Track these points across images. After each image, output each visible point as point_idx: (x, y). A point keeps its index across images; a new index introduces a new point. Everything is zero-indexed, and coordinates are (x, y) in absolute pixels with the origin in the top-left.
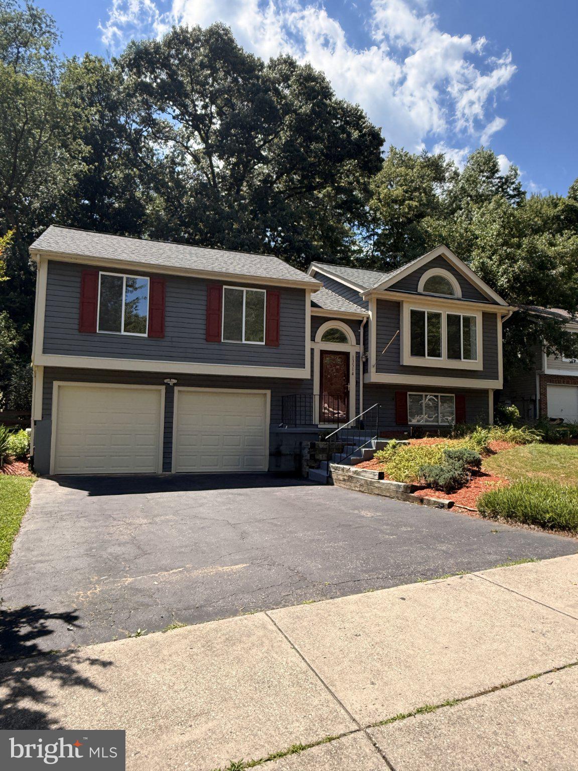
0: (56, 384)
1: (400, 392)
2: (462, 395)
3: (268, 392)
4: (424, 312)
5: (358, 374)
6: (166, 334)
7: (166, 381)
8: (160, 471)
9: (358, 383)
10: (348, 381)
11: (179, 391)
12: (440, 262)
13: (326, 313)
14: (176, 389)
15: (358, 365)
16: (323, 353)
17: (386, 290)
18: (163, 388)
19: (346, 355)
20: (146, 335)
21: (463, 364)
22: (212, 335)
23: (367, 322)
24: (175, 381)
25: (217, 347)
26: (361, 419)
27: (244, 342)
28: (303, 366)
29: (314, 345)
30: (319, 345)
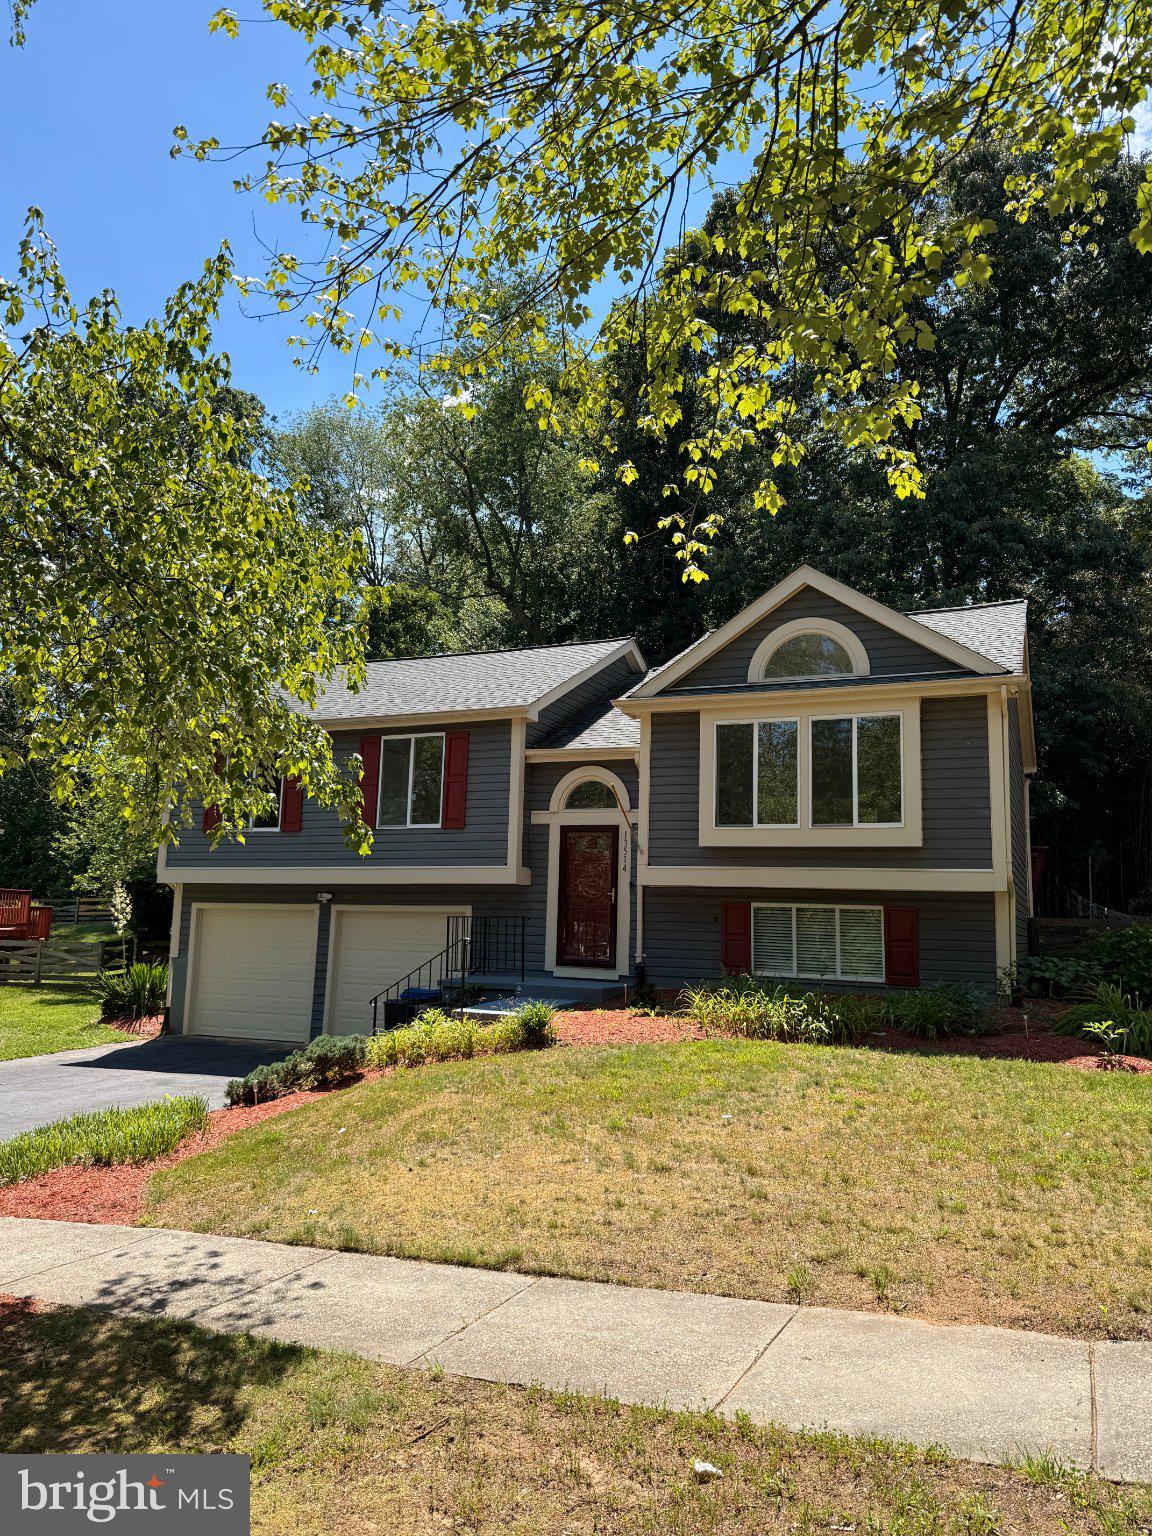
0: (195, 906)
1: (736, 904)
2: (906, 907)
3: (468, 909)
4: (751, 727)
5: (634, 868)
6: (305, 824)
7: (319, 896)
9: (633, 886)
10: (614, 883)
11: (339, 913)
12: (808, 602)
14: (334, 908)
15: (634, 851)
16: (565, 831)
17: (658, 694)
18: (316, 907)
19: (613, 831)
20: (279, 830)
21: (862, 833)
23: (638, 761)
24: (329, 896)
26: (638, 960)
27: (409, 826)
28: (502, 860)
29: (538, 818)
30: (557, 816)
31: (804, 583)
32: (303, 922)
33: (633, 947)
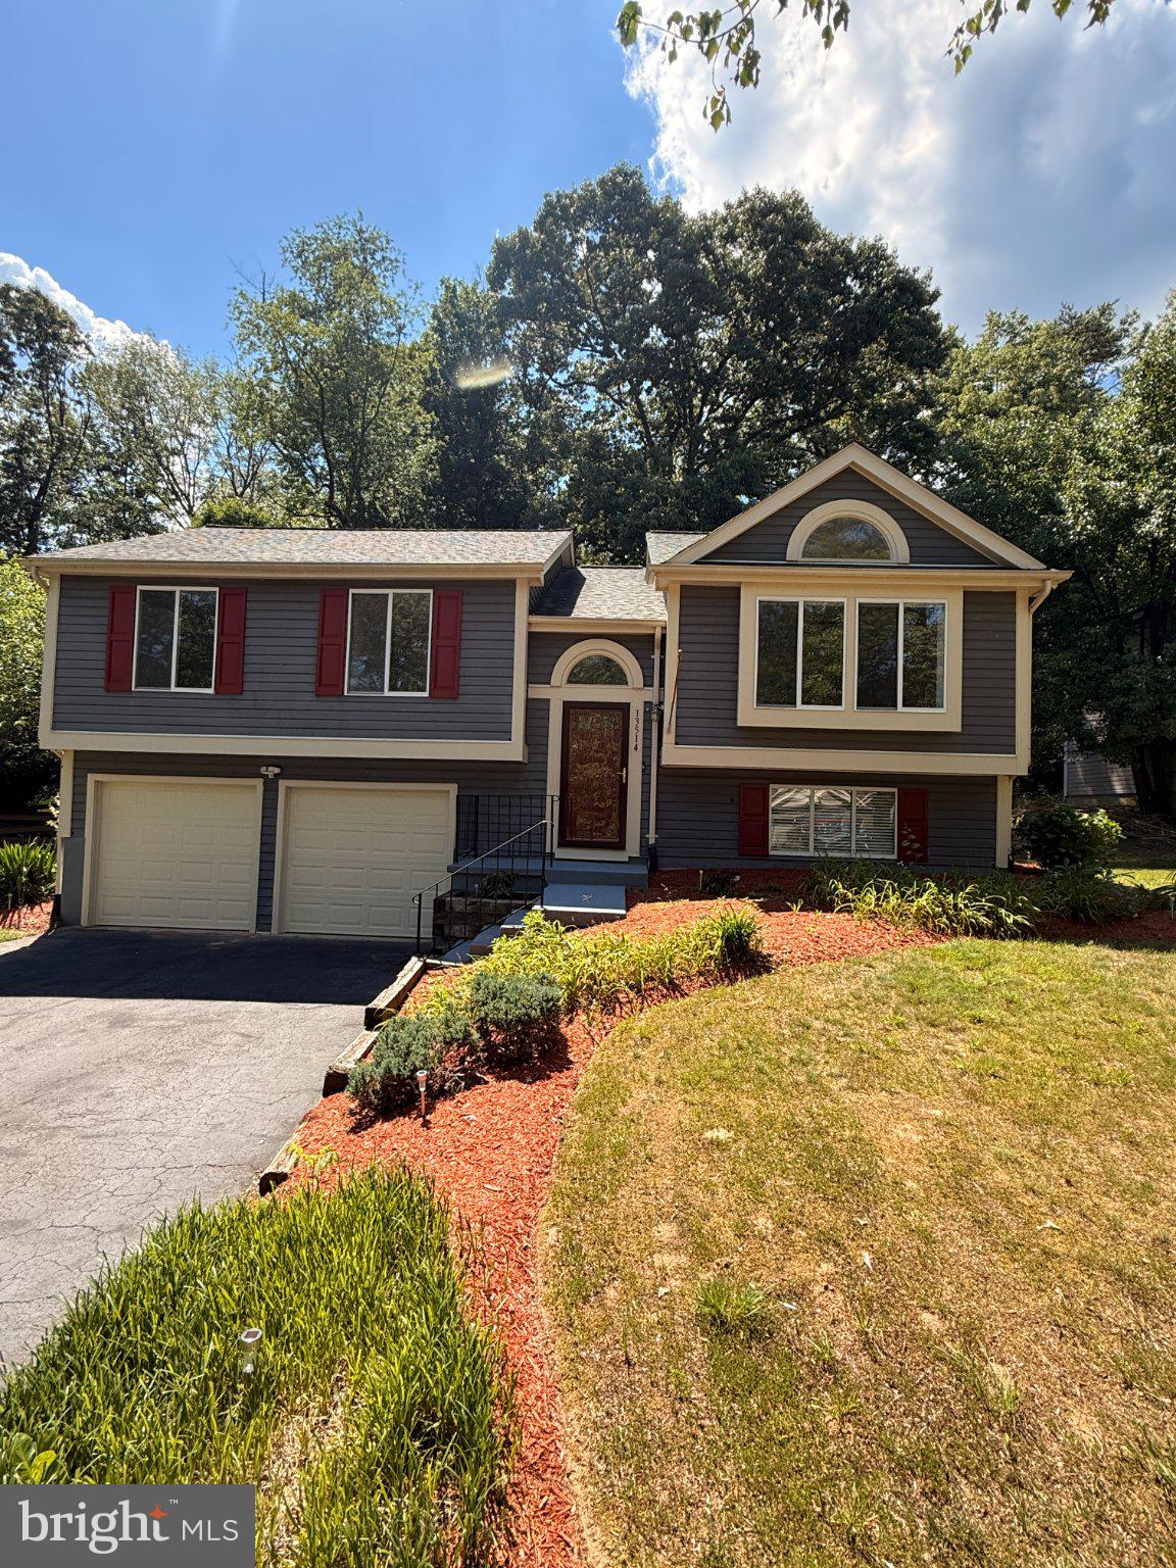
0: (91, 778)
1: (753, 787)
2: (914, 792)
3: (453, 789)
4: (795, 605)
5: (647, 748)
6: (247, 686)
7: (263, 770)
8: (253, 931)
9: (646, 767)
10: (625, 763)
11: (288, 788)
12: (850, 483)
13: (580, 625)
14: (283, 784)
15: (647, 730)
16: (569, 707)
17: (696, 563)
18: (259, 783)
19: (624, 708)
20: (211, 691)
21: (904, 718)
22: (327, 683)
23: (664, 636)
24: (277, 770)
25: (337, 706)
26: (652, 841)
27: (387, 693)
28: (506, 735)
29: (540, 692)
30: (560, 691)
31: (853, 463)
32: (242, 801)
33: (644, 828)
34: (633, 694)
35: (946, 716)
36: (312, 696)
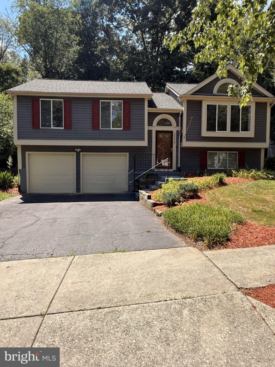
0: (27, 153)
1: (203, 152)
2: (242, 152)
3: (128, 154)
4: (216, 106)
5: (177, 142)
6: (73, 127)
7: (76, 150)
8: (75, 193)
9: (177, 147)
10: (172, 146)
11: (83, 155)
13: (160, 110)
14: (81, 153)
15: (177, 138)
16: (157, 132)
17: (191, 94)
18: (75, 153)
19: (171, 132)
20: (63, 128)
21: (241, 134)
22: (95, 126)
23: (182, 113)
24: (80, 150)
25: (98, 132)
26: (179, 166)
27: (111, 129)
28: (143, 139)
29: (151, 128)
30: (155, 128)
31: (230, 69)
32: (71, 158)
33: (177, 163)
34: (174, 128)
35: (251, 134)
36: (91, 130)
